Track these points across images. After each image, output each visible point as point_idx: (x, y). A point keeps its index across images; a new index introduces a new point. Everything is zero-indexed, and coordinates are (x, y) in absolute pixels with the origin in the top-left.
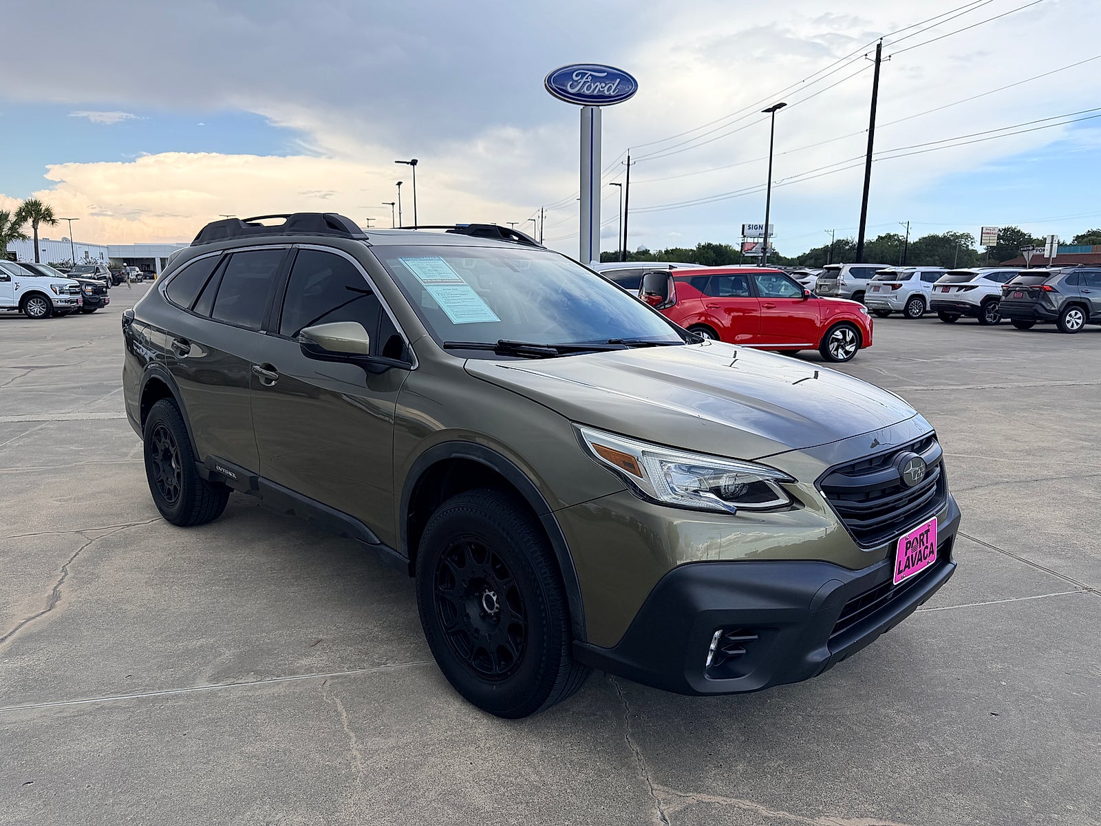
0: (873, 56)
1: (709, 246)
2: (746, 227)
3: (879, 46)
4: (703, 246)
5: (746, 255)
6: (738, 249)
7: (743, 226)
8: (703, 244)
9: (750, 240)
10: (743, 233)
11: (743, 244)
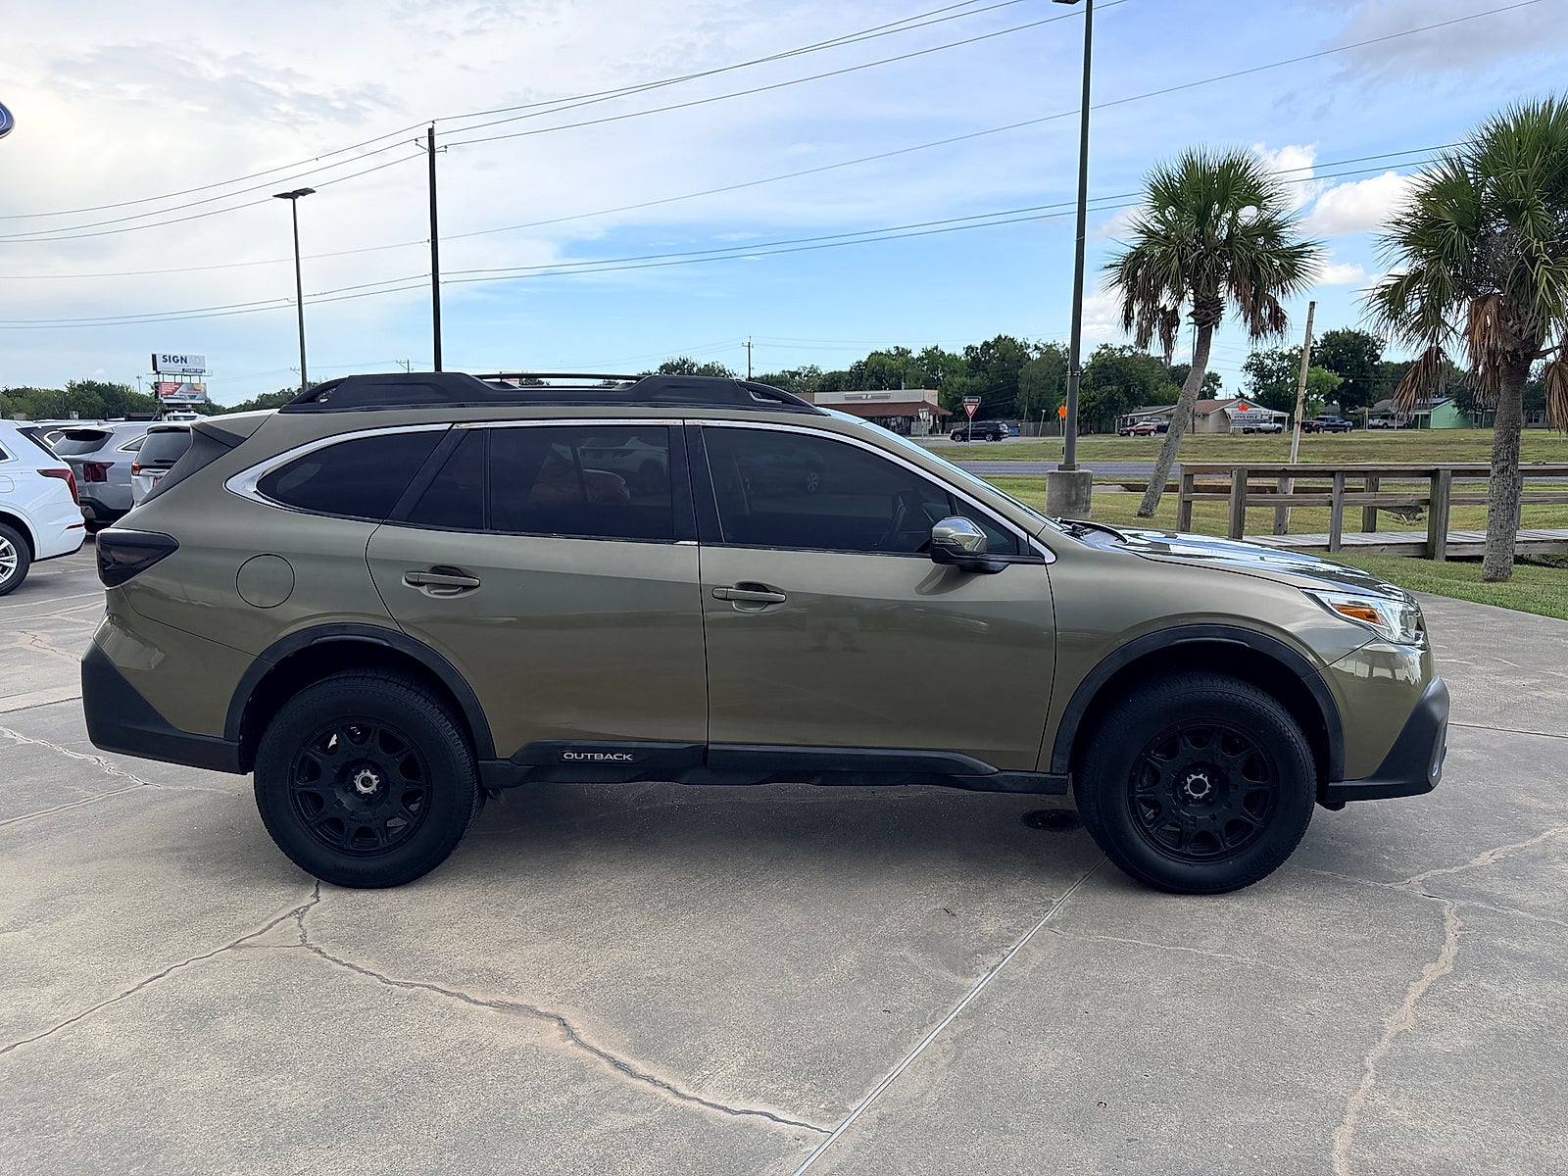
0: (425, 143)
1: (89, 387)
2: (159, 360)
3: (431, 131)
4: (79, 386)
5: (165, 401)
6: (146, 390)
7: (154, 356)
8: (79, 382)
9: (169, 379)
10: (155, 368)
11: (157, 386)
